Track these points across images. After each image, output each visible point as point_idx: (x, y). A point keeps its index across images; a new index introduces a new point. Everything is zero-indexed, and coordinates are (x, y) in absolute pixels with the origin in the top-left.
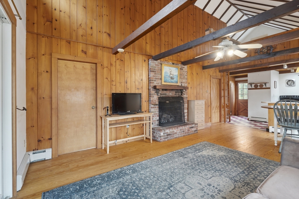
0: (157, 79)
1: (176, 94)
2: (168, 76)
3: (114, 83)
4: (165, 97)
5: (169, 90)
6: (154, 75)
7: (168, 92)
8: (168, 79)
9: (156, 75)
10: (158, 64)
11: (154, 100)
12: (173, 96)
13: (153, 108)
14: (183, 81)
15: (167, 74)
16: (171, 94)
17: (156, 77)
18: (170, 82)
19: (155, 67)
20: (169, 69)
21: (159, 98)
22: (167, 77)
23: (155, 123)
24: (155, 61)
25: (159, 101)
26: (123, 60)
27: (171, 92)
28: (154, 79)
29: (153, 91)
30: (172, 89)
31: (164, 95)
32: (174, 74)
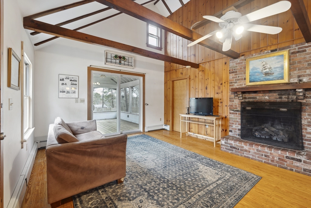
0: (238, 80)
1: (281, 98)
2: (259, 73)
3: (197, 90)
4: (254, 102)
5: (262, 92)
6: (234, 76)
7: (261, 95)
8: (260, 76)
9: (238, 76)
10: (241, 61)
11: (234, 105)
12: (272, 101)
13: (233, 113)
14: (305, 72)
15: (255, 71)
16: (267, 97)
17: (238, 78)
18: (263, 81)
19: (237, 66)
20: (261, 62)
21: (242, 103)
22: (256, 74)
23: (235, 132)
24: (236, 60)
25: (243, 106)
26: (204, 70)
27: (267, 94)
28: (234, 81)
29: (232, 95)
30: (269, 90)
31: (252, 100)
32: (273, 67)
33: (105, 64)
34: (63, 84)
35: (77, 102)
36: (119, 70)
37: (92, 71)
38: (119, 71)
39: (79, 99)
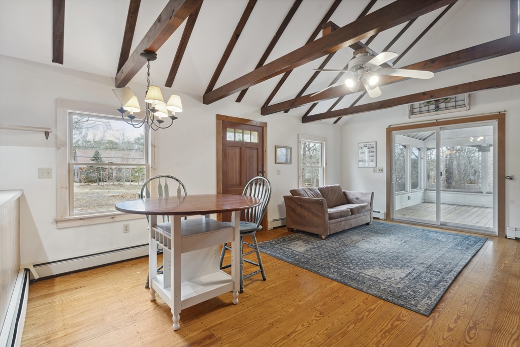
33: (410, 118)
34: (362, 153)
35: (375, 171)
36: (436, 121)
37: (393, 132)
38: (434, 123)
39: (377, 168)
